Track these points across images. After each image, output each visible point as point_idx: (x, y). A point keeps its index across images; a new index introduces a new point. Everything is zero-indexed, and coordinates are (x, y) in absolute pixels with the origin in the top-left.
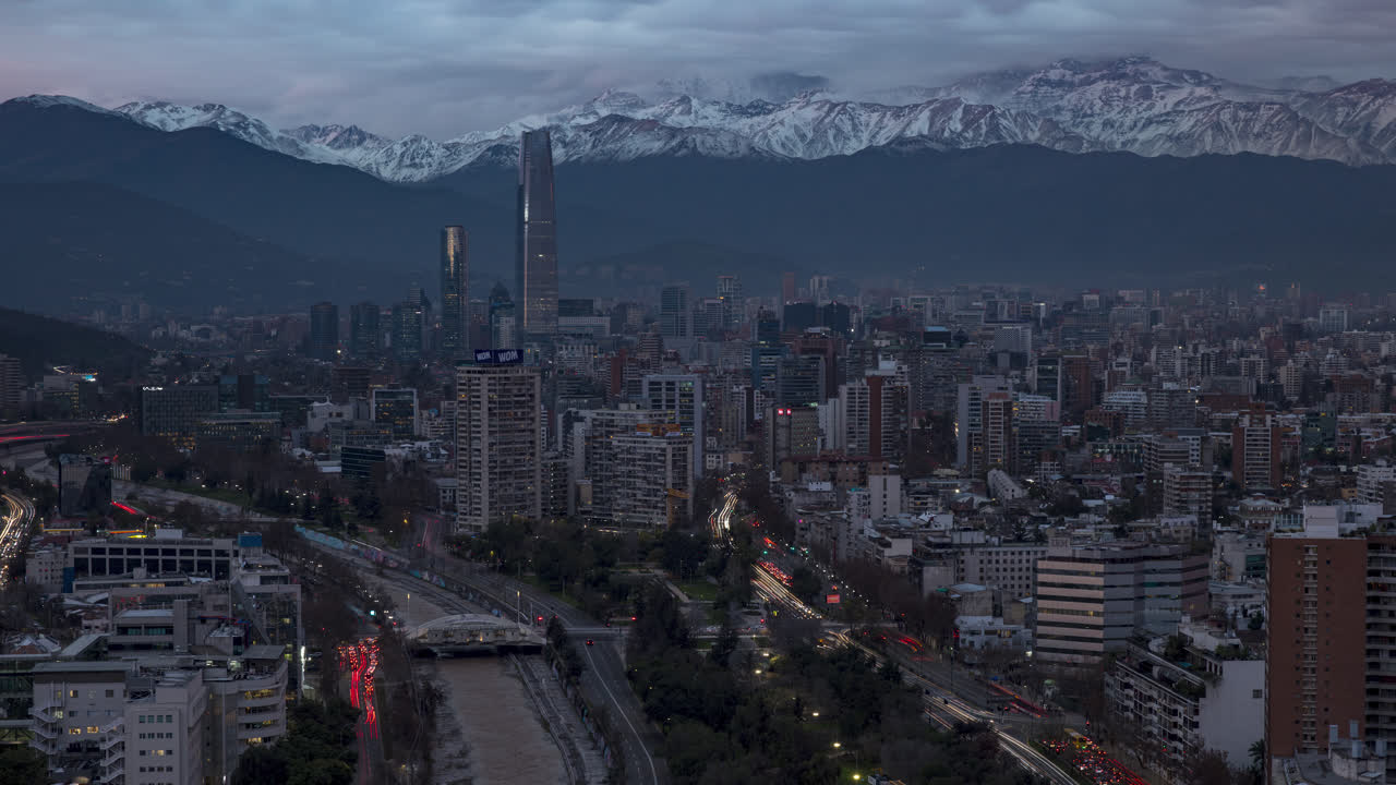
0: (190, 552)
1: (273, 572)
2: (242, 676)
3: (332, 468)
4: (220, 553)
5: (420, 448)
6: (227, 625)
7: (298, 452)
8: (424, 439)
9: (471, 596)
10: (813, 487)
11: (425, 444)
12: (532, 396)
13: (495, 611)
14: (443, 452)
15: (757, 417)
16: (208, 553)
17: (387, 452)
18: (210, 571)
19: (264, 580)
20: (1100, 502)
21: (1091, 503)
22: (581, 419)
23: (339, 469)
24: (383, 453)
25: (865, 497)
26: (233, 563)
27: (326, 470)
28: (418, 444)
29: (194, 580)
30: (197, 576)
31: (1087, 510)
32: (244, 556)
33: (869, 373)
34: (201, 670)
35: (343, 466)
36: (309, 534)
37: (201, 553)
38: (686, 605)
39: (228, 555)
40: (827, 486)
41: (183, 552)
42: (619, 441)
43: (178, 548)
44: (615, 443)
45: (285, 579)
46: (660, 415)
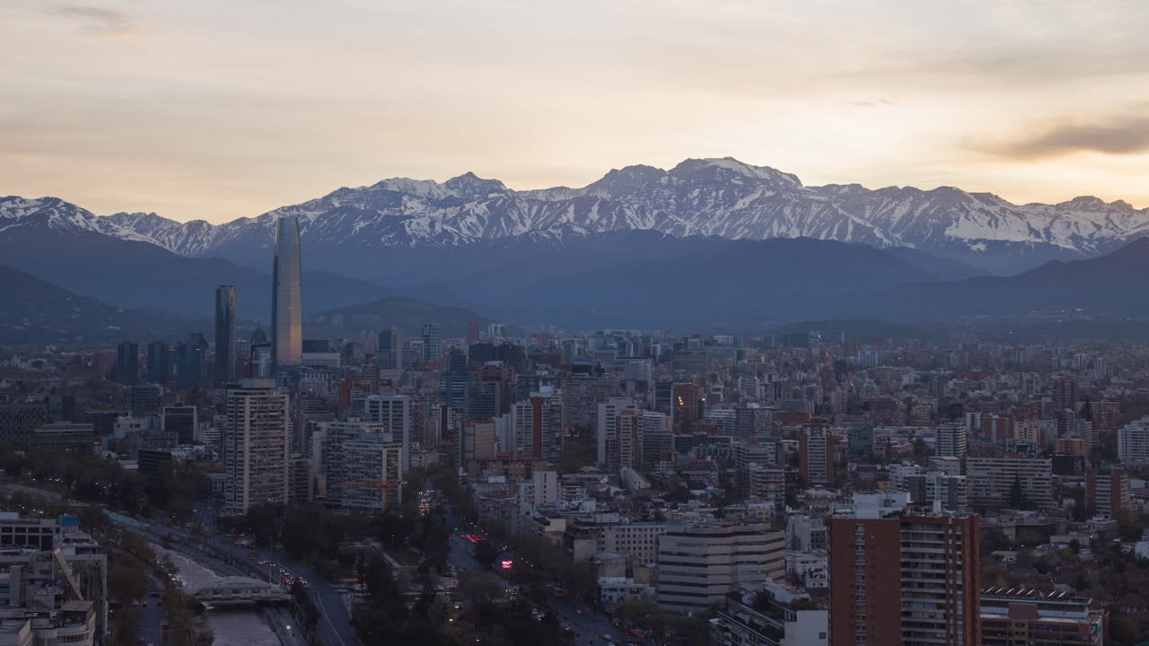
0: (23, 530)
1: (85, 544)
2: (61, 624)
3: (131, 465)
4: (45, 530)
5: (198, 451)
6: (50, 585)
7: (105, 454)
8: (202, 444)
9: (234, 563)
10: (491, 480)
11: (202, 448)
12: (283, 412)
13: (253, 574)
14: (215, 453)
15: (450, 427)
16: (36, 530)
17: (173, 453)
18: (38, 545)
19: (79, 551)
20: (702, 492)
21: (697, 492)
22: (319, 429)
23: (136, 467)
24: (170, 454)
25: (530, 487)
26: (55, 537)
27: (127, 467)
28: (196, 447)
29: (25, 551)
30: (28, 548)
31: (694, 497)
32: (64, 533)
33: (533, 394)
34: (29, 622)
35: (139, 464)
36: (113, 516)
37: (31, 530)
38: (397, 569)
39: (51, 532)
40: (502, 479)
41: (18, 530)
42: (347, 445)
43: (14, 526)
44: (344, 447)
45: (94, 550)
46: (378, 426)
